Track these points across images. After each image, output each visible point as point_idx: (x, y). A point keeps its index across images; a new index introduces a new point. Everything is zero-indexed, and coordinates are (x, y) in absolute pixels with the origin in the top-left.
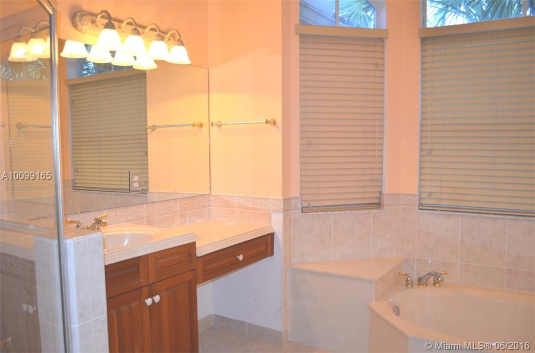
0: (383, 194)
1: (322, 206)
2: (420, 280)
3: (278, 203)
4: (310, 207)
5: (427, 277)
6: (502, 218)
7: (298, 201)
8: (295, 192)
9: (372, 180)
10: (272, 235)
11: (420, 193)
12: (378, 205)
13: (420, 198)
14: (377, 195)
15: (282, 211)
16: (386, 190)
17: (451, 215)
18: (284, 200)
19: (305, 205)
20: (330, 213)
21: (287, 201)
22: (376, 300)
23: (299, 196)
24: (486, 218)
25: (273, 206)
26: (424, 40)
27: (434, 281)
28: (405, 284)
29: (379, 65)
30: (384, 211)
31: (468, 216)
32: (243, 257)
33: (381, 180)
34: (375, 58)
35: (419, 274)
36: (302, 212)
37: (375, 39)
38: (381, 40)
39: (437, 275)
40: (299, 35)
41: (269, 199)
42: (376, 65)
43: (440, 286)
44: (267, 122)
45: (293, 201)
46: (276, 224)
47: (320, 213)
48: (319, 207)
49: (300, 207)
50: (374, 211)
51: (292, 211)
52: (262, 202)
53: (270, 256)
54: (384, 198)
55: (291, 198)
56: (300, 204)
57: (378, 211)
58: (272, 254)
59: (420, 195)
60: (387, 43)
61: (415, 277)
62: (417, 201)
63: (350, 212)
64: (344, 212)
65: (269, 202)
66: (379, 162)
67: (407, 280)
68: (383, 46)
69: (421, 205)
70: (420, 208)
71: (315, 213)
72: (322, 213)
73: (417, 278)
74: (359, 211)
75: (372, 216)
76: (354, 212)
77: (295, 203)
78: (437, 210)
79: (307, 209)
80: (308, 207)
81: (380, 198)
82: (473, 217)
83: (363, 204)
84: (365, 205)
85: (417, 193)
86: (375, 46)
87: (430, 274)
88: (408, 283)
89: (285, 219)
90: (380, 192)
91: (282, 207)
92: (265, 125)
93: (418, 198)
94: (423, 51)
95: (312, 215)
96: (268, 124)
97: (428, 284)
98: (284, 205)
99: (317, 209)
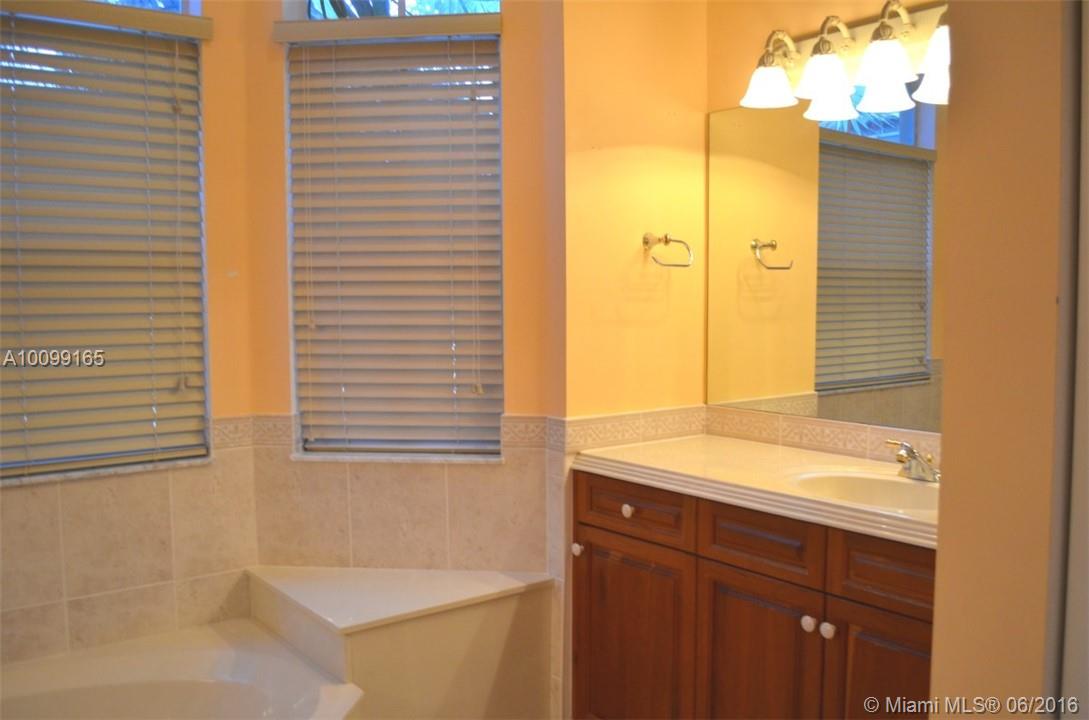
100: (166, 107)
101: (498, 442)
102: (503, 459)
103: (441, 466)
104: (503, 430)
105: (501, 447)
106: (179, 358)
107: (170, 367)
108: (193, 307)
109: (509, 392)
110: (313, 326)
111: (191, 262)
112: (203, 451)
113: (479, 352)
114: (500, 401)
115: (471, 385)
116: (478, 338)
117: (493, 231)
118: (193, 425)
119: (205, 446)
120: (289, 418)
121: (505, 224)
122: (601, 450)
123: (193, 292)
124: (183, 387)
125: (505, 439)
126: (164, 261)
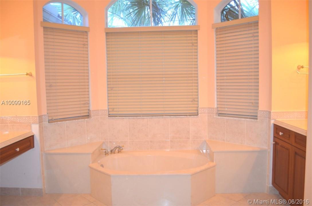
0: (91, 111)
1: (59, 119)
2: (111, 151)
3: (36, 118)
4: (53, 119)
5: (115, 149)
6: (146, 118)
7: (46, 117)
8: (44, 112)
9: (85, 104)
10: (33, 136)
11: (109, 109)
12: (88, 116)
13: (109, 111)
14: (87, 111)
15: (38, 123)
16: (91, 108)
17: (124, 118)
18: (39, 116)
19: (50, 118)
20: (64, 122)
21: (40, 117)
22: (92, 163)
23: (47, 114)
24: (139, 118)
25: (32, 120)
26: (107, 34)
27: (118, 151)
28: (105, 154)
29: (85, 45)
30: (91, 119)
31: (131, 118)
32: (20, 149)
33: (89, 104)
34: (83, 41)
35: (111, 149)
36: (49, 123)
37: (83, 32)
38: (86, 32)
39: (119, 147)
40: (43, 27)
41: (30, 116)
42: (84, 45)
43: (121, 153)
44: (27, 74)
45: (43, 117)
46: (35, 130)
47: (58, 122)
48: (57, 119)
49: (47, 120)
50: (87, 119)
51: (43, 123)
52: (25, 119)
53: (33, 148)
54: (91, 112)
55: (42, 115)
56: (48, 119)
57: (89, 119)
58: (34, 147)
59: (108, 110)
60: (90, 34)
61: (109, 151)
62: (108, 113)
63: (74, 121)
64: (71, 121)
65: (30, 118)
66: (88, 94)
67: (105, 152)
68: (87, 35)
69: (109, 114)
70: (109, 116)
71: (56, 123)
72: (59, 122)
73: (110, 151)
74: (79, 120)
75: (86, 121)
76: (76, 120)
77: (45, 118)
78: (117, 117)
79: (51, 121)
80: (52, 120)
81: (89, 113)
82: (134, 118)
83: (81, 116)
84: (81, 117)
85: (107, 109)
86: (83, 35)
87: (116, 148)
88: (106, 154)
89: (40, 127)
90: (89, 110)
91: (38, 120)
92: (26, 76)
93: (108, 111)
94: (107, 39)
95: (55, 124)
96: (28, 75)
97: (115, 152)
98: (39, 119)
99: (56, 120)
100: (191, 45)
101: (257, 116)
102: (258, 120)
103: (245, 121)
104: (258, 113)
105: (258, 118)
106: (193, 95)
107: (191, 97)
108: (196, 88)
109: (260, 105)
110: (219, 89)
111: (196, 75)
112: (197, 114)
113: (254, 98)
114: (258, 106)
115: (252, 102)
116: (254, 95)
117: (257, 67)
118: (195, 109)
119: (198, 113)
120: (214, 108)
121: (260, 68)
122: (280, 119)
123: (196, 85)
124: (193, 101)
125: (258, 115)
126: (190, 76)
